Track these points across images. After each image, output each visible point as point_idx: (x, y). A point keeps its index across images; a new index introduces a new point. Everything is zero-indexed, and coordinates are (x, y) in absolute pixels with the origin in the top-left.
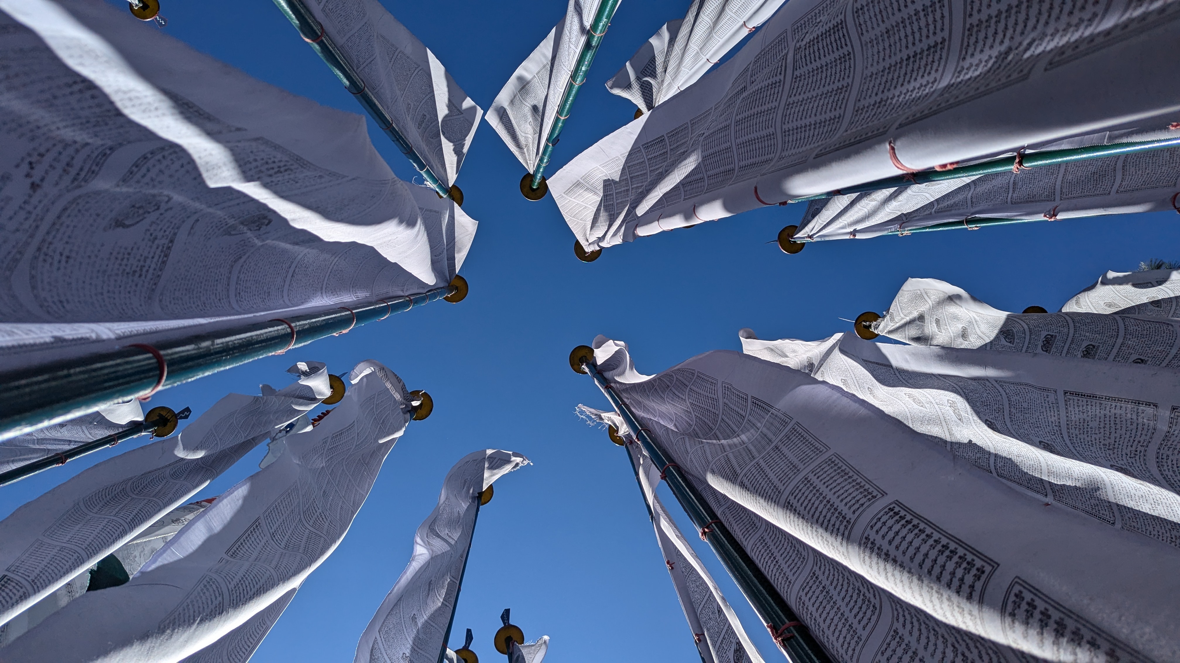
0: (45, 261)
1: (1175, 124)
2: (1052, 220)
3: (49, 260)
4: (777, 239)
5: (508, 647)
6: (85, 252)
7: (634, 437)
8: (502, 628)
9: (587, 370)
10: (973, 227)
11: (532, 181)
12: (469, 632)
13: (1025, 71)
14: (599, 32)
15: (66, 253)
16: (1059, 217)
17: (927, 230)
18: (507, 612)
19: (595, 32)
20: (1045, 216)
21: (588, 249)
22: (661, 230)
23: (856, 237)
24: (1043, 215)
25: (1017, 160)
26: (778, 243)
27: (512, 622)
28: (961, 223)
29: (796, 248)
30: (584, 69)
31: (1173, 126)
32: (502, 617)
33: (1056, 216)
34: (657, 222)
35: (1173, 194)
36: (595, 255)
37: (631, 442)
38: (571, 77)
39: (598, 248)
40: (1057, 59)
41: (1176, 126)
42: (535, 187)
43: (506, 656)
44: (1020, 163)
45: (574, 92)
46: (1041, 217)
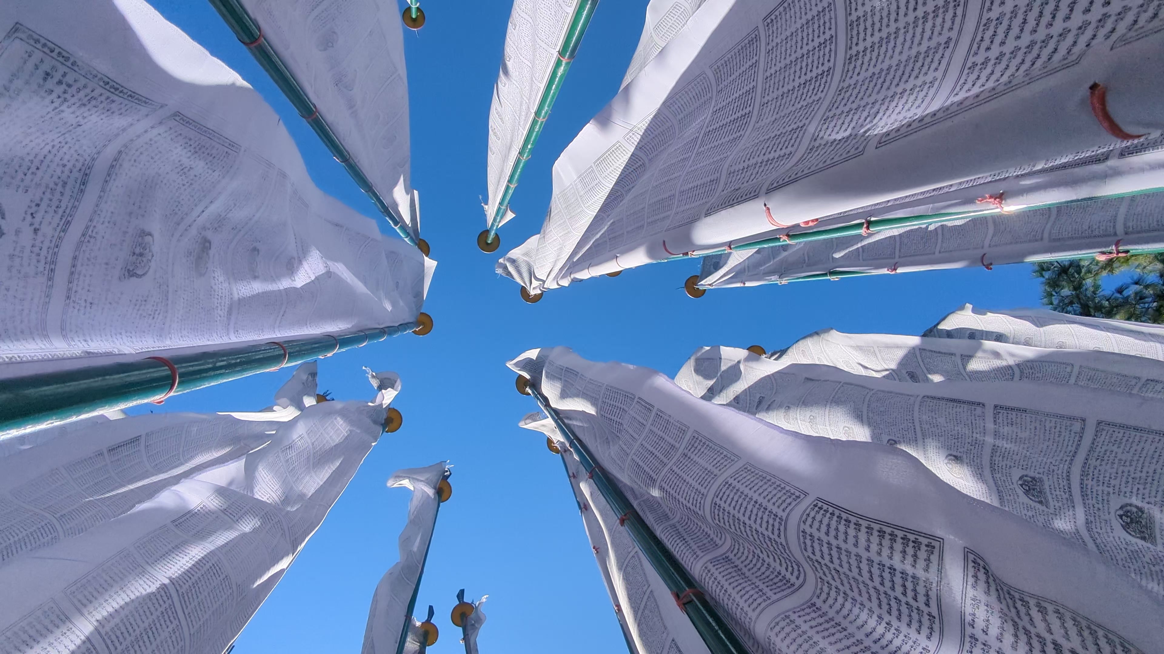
0: (74, 307)
1: (980, 199)
2: (893, 273)
3: (77, 307)
4: (684, 286)
5: (462, 619)
6: (106, 299)
7: (568, 445)
8: (457, 606)
9: (530, 392)
10: (834, 278)
11: (487, 237)
12: (431, 609)
13: (860, 149)
14: (541, 118)
15: (90, 300)
16: (900, 270)
17: (800, 280)
18: (462, 592)
19: (539, 118)
20: (888, 270)
21: (532, 293)
22: (589, 276)
23: (746, 285)
24: (886, 269)
25: (865, 226)
26: (685, 289)
27: (467, 599)
28: (825, 275)
29: (699, 294)
30: (529, 147)
31: (979, 201)
32: (458, 596)
33: (896, 270)
34: (587, 270)
35: (982, 255)
36: (537, 298)
37: (566, 450)
38: (519, 153)
39: (540, 292)
40: (883, 140)
41: (981, 201)
42: (489, 242)
43: (461, 629)
44: (868, 228)
45: (521, 165)
46: (885, 271)
